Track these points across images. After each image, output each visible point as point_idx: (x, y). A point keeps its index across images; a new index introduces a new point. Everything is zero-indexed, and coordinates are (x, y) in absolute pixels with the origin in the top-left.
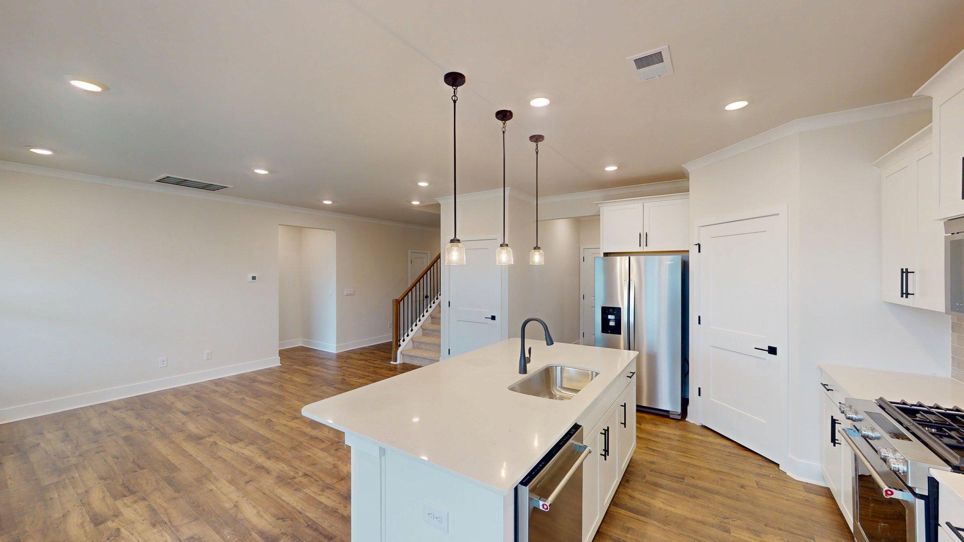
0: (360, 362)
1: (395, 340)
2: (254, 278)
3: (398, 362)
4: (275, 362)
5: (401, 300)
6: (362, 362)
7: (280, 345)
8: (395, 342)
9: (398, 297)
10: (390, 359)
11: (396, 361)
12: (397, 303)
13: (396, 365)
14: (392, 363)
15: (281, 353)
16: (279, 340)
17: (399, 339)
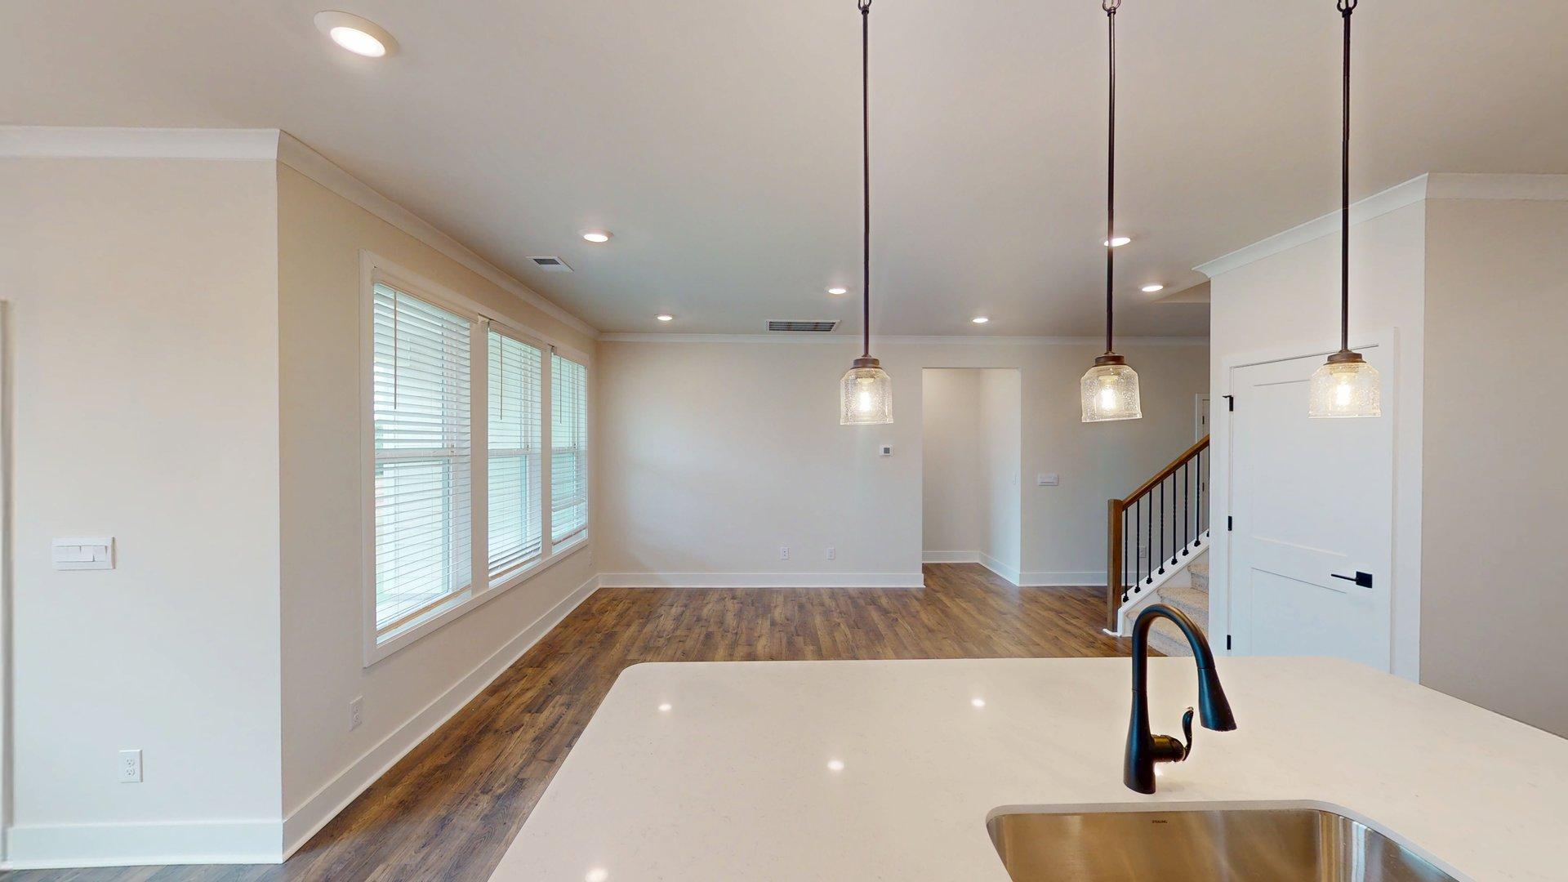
0: (1045, 614)
1: (1111, 584)
2: (887, 450)
3: (1118, 634)
4: (915, 581)
5: (1131, 502)
6: (1050, 615)
7: (924, 556)
8: (1111, 588)
9: (1123, 497)
10: (1104, 624)
11: (1114, 629)
12: (1119, 507)
13: (1115, 638)
14: (1105, 630)
15: (927, 569)
16: (924, 548)
17: (1123, 584)
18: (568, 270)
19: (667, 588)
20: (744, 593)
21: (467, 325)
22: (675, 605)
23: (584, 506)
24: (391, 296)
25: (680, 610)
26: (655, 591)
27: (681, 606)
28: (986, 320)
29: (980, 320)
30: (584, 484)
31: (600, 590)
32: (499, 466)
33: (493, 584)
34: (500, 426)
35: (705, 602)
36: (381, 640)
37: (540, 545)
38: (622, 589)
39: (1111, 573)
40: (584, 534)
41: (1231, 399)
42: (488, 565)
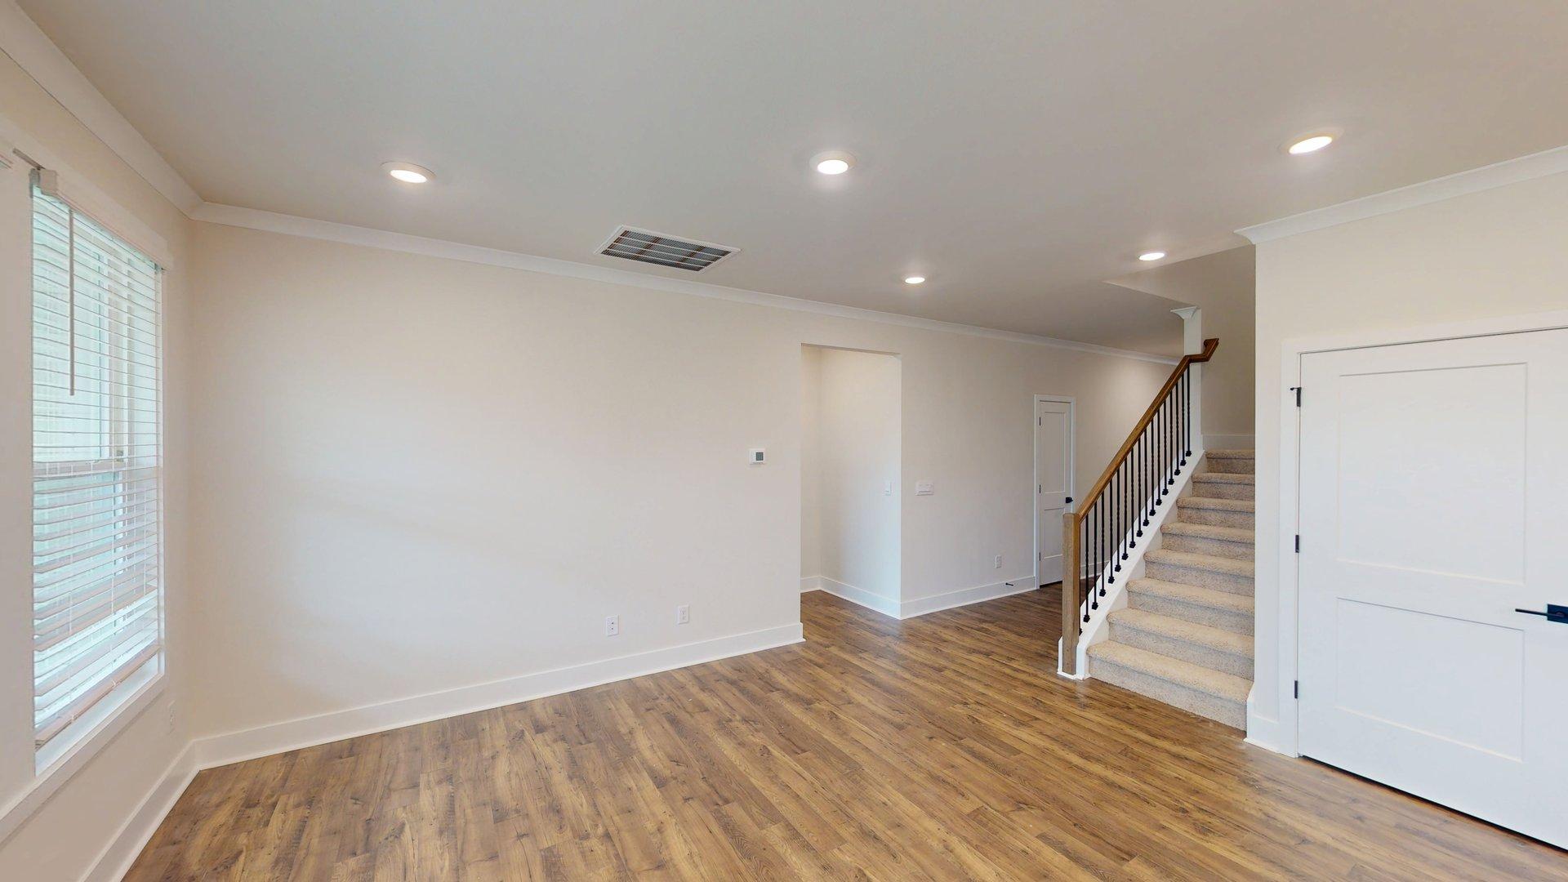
2: (760, 456)
3: (1076, 674)
4: (791, 633)
10: (1052, 659)
11: (1072, 671)
13: (1075, 682)
14: (1061, 674)
19: (383, 735)
20: (550, 711)
22: (423, 779)
23: (150, 602)
25: (442, 792)
26: (353, 748)
27: (440, 782)
30: (152, 548)
31: (202, 779)
35: (486, 754)
38: (265, 761)
40: (155, 668)
41: (1299, 390)
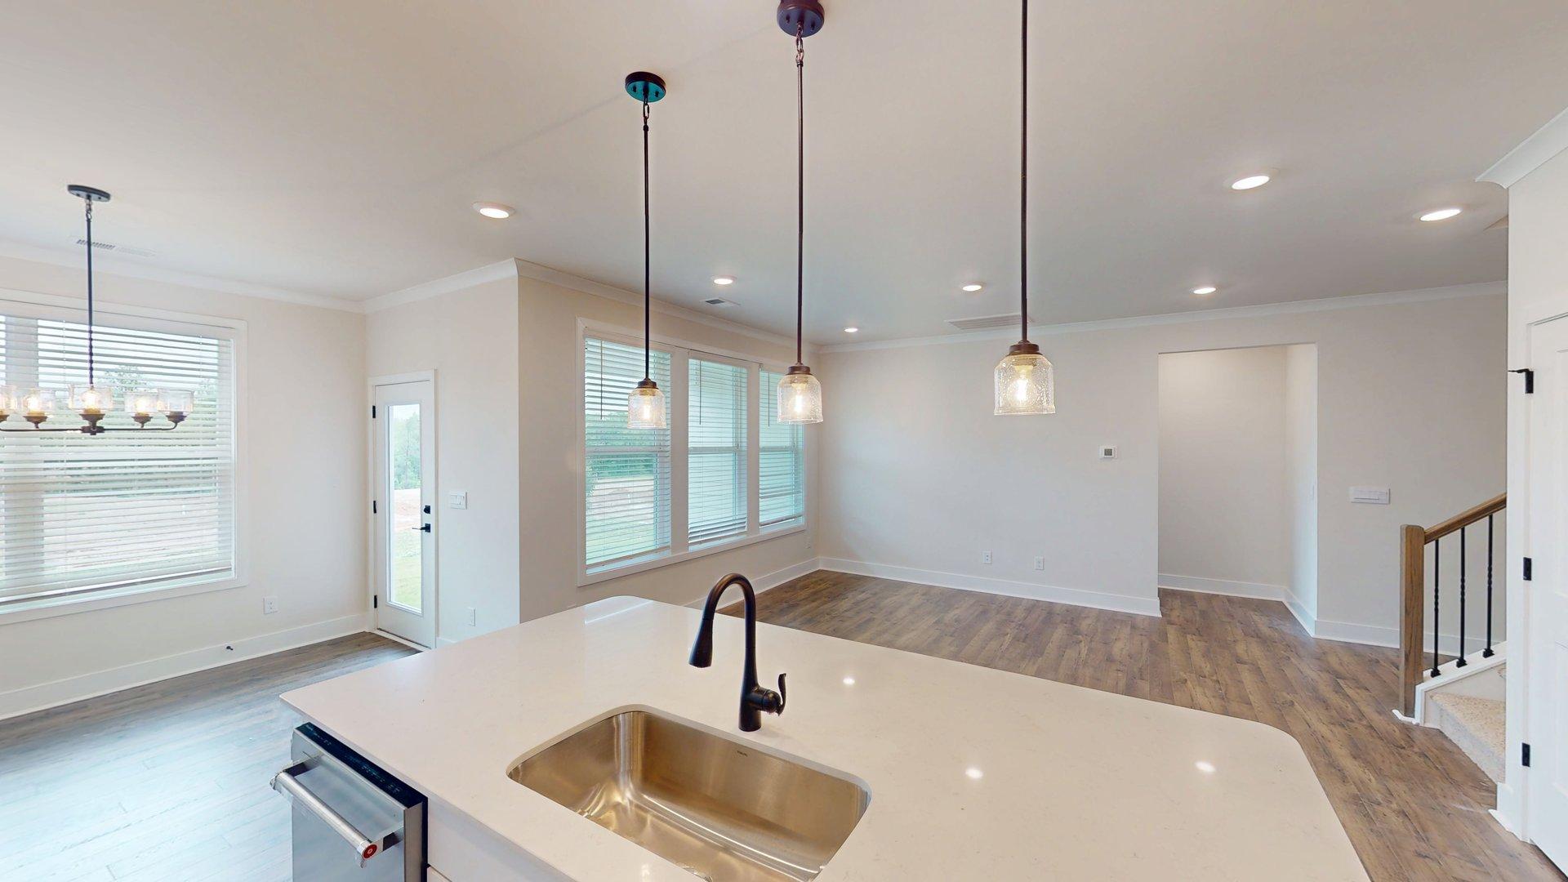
1: (1403, 645)
2: (1108, 452)
4: (1149, 607)
5: (1447, 529)
7: (1160, 580)
8: (1403, 654)
9: (1428, 525)
11: (1409, 710)
12: (1417, 539)
13: (1407, 729)
14: (1396, 712)
15: (1165, 595)
16: (1160, 570)
17: (1429, 648)
18: (733, 305)
21: (668, 356)
23: (800, 496)
24: (599, 345)
28: (1213, 289)
29: (1205, 290)
30: (801, 477)
32: (697, 460)
33: (692, 548)
34: (701, 429)
36: (590, 572)
37: (745, 524)
39: (1403, 630)
40: (801, 520)
41: (1529, 375)
42: (688, 534)
